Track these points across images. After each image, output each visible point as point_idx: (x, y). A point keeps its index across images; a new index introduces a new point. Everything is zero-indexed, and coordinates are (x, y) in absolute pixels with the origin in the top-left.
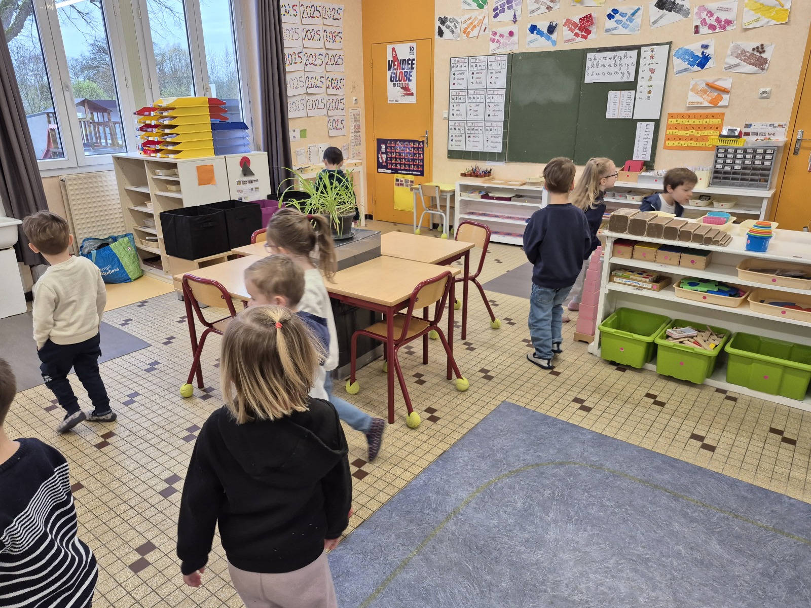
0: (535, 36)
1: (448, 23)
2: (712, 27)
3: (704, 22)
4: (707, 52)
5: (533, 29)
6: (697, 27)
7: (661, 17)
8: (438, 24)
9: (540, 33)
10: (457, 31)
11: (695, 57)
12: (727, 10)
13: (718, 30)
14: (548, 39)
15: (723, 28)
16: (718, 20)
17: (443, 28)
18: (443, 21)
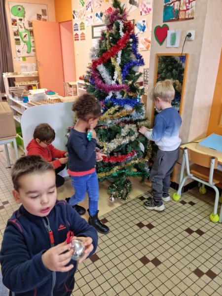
0: (98, 18)
1: (76, 13)
2: (145, 12)
3: (143, 10)
4: (145, 24)
5: (97, 15)
6: (141, 12)
7: (131, 8)
8: (73, 13)
9: (99, 17)
10: (78, 16)
11: (141, 26)
12: (149, 3)
13: (147, 13)
14: (101, 19)
15: (149, 12)
16: (147, 9)
17: (74, 15)
18: (74, 12)
